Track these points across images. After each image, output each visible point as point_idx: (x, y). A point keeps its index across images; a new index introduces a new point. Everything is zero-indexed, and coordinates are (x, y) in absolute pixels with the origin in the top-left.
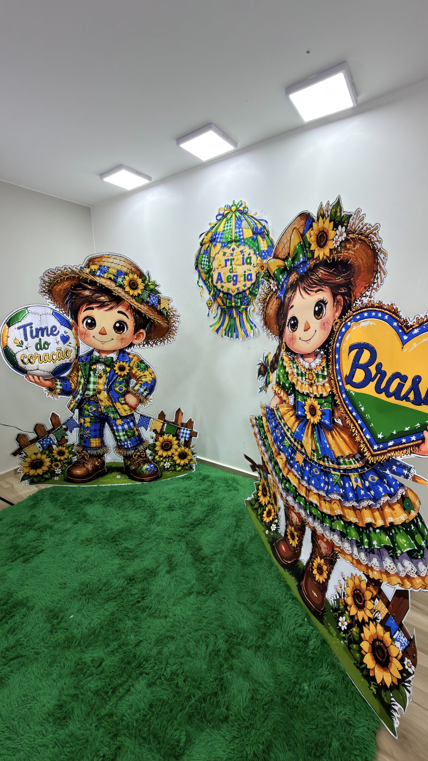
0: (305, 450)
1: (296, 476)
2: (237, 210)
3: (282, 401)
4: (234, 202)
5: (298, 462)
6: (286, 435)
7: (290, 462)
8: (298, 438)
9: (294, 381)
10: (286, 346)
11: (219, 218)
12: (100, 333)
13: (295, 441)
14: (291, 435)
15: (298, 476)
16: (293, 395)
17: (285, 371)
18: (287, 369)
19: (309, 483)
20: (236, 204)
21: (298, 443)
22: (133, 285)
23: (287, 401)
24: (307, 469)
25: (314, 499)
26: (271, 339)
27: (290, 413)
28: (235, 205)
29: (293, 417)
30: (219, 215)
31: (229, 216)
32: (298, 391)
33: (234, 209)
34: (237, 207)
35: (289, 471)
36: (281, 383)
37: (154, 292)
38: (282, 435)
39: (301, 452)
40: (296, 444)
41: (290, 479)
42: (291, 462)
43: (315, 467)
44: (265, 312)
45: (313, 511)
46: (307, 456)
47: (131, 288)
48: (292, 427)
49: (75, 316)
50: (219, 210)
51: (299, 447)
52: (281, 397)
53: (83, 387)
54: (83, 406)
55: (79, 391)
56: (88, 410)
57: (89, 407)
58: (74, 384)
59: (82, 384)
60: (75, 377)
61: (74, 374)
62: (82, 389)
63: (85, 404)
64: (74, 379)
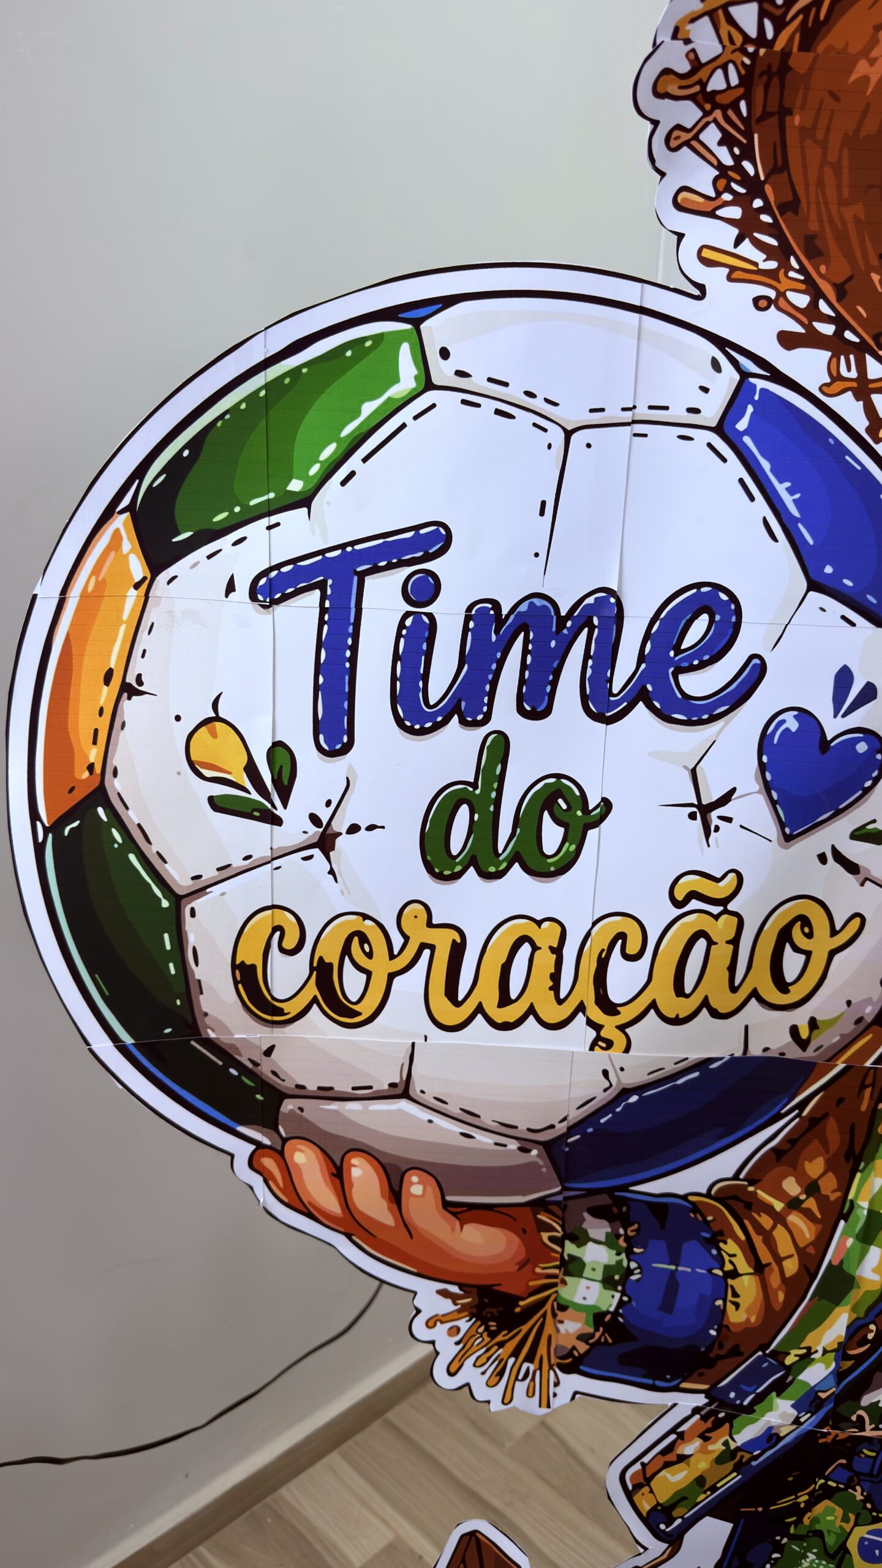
53: (855, 1331)
54: (799, 1512)
55: (806, 1359)
56: (843, 1550)
57: (861, 1532)
58: (764, 1286)
59: (854, 1296)
60: (794, 1218)
61: (792, 1187)
62: (841, 1351)
63: (827, 1493)
64: (780, 1233)
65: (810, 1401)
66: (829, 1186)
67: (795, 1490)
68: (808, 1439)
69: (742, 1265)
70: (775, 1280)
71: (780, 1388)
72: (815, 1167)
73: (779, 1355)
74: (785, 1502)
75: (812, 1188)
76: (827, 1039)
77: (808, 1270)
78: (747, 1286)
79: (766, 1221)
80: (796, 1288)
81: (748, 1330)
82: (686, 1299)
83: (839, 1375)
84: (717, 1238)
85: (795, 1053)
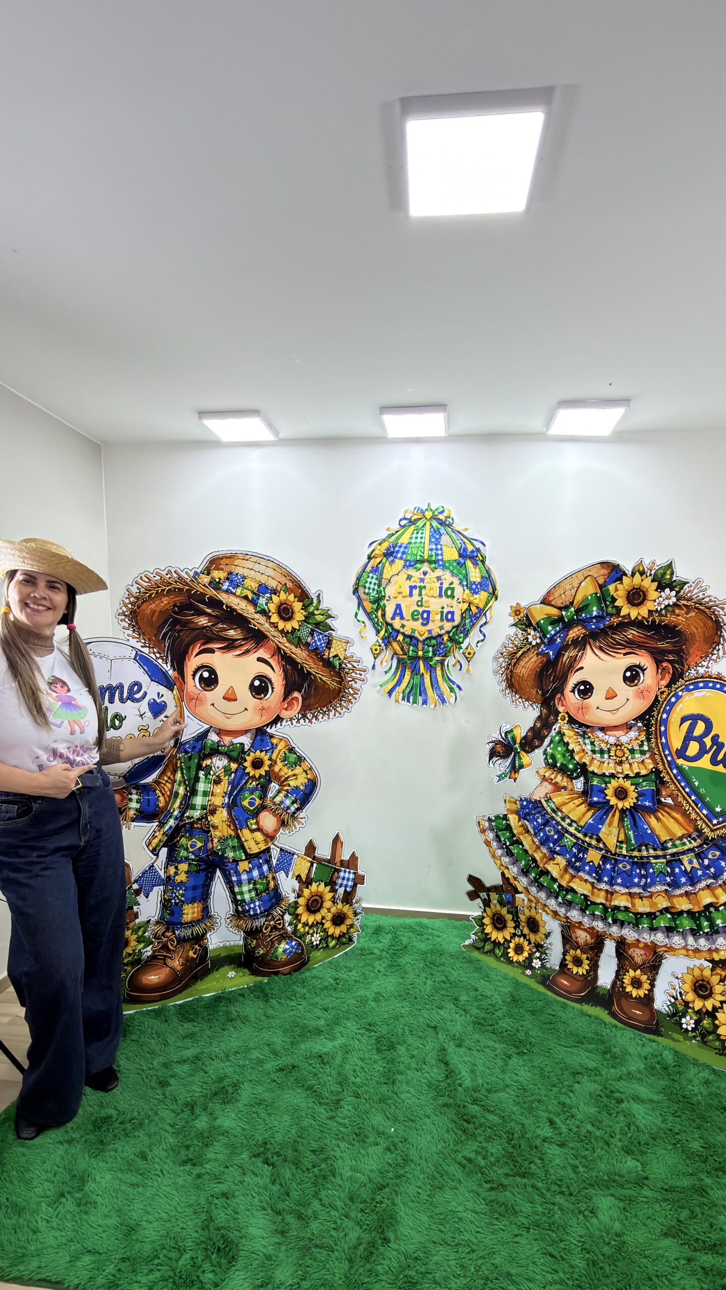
0: (604, 844)
1: (586, 881)
2: (434, 517)
3: (557, 788)
4: (429, 505)
5: (592, 861)
6: (567, 832)
7: (575, 865)
8: (592, 830)
9: (586, 760)
10: (570, 716)
11: (403, 523)
12: (224, 698)
13: (585, 835)
14: (576, 829)
15: (591, 880)
16: (582, 778)
17: (567, 749)
18: (570, 747)
19: (611, 883)
20: (434, 509)
21: (591, 838)
22: (285, 612)
23: (570, 787)
24: (608, 866)
25: (621, 901)
26: (520, 707)
27: (576, 801)
28: (431, 509)
29: (583, 806)
30: (405, 519)
31: (420, 524)
32: (593, 772)
33: (429, 514)
34: (433, 513)
35: (573, 877)
36: (558, 765)
37: (322, 627)
38: (557, 832)
39: (597, 848)
40: (587, 839)
41: (575, 887)
42: (578, 864)
43: (622, 861)
44: (511, 671)
45: (620, 916)
46: (608, 851)
47: (282, 618)
48: (580, 820)
49: (179, 666)
50: (406, 512)
51: (594, 842)
52: (557, 783)
53: (181, 803)
54: (178, 841)
55: (174, 810)
56: (187, 847)
57: (190, 843)
58: (165, 798)
59: (180, 796)
60: (167, 784)
61: (166, 778)
62: (179, 807)
63: (182, 836)
64: (165, 787)
65: (176, 819)
66: (172, 777)
67: (176, 837)
68: (177, 826)
69: (160, 795)
70: (166, 796)
71: (170, 817)
72: (169, 774)
73: (169, 811)
74: (175, 840)
75: (169, 778)
76: (167, 751)
77: (171, 794)
78: (162, 798)
79: (163, 785)
80: (170, 797)
81: (163, 807)
82: (151, 804)
83: (180, 812)
84: (155, 791)
85: (162, 754)
